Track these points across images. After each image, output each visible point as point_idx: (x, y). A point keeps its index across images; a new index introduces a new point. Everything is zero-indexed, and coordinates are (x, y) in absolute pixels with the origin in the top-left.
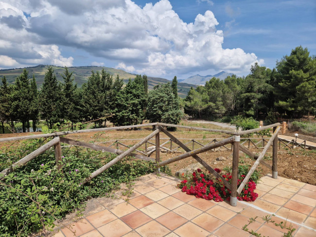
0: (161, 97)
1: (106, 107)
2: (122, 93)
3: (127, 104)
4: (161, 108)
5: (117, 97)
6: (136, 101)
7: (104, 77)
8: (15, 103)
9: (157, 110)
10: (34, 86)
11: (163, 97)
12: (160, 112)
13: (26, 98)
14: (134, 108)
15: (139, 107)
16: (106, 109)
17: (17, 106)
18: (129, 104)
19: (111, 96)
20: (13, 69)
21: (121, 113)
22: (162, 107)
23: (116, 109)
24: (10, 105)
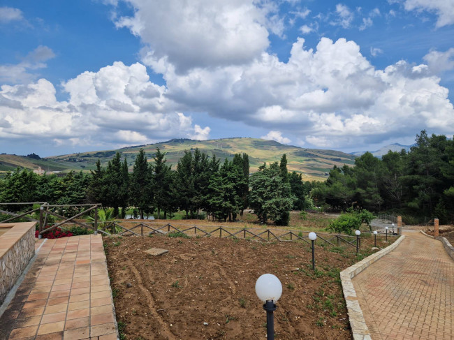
0: (262, 181)
1: (198, 193)
2: (216, 175)
3: (219, 189)
4: (261, 194)
5: (210, 181)
6: (230, 186)
7: (197, 158)
8: (104, 187)
9: (255, 198)
10: (126, 168)
11: (265, 181)
12: (260, 200)
13: (116, 182)
14: (228, 194)
15: (234, 192)
16: (197, 195)
17: (107, 191)
18: (222, 189)
19: (203, 179)
20: (145, 146)
21: (212, 200)
22: (264, 192)
23: (208, 195)
24: (100, 189)
